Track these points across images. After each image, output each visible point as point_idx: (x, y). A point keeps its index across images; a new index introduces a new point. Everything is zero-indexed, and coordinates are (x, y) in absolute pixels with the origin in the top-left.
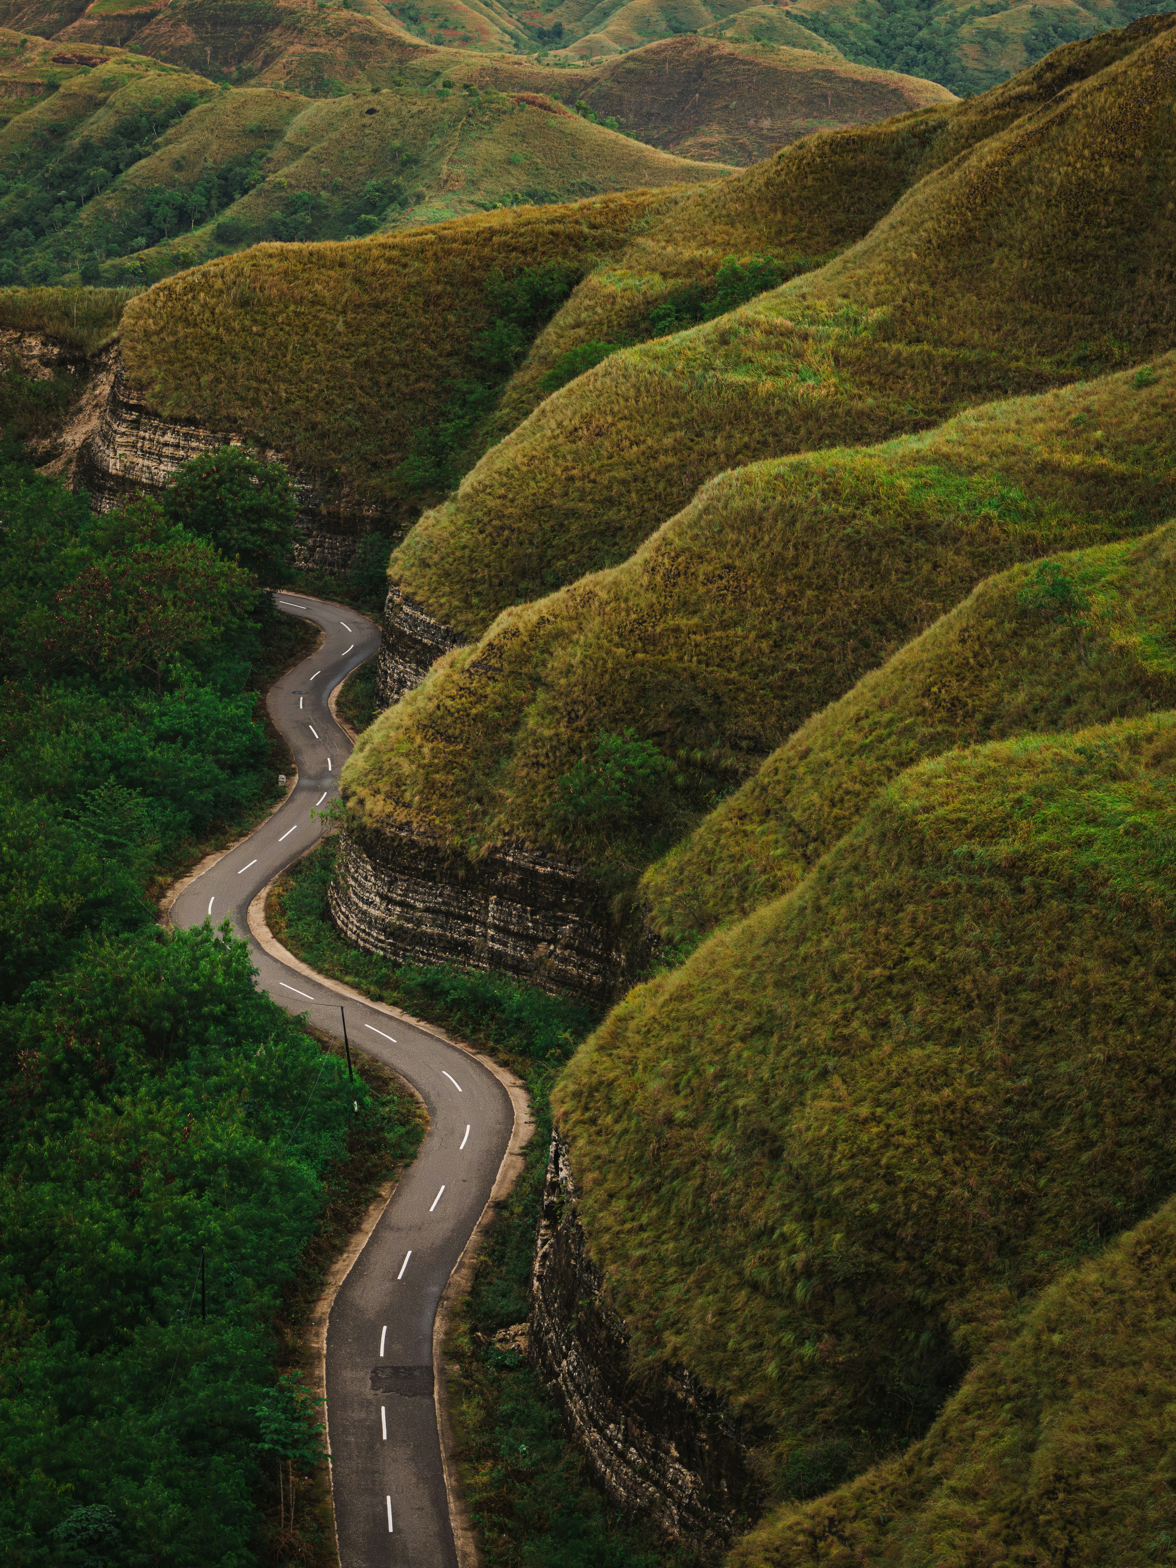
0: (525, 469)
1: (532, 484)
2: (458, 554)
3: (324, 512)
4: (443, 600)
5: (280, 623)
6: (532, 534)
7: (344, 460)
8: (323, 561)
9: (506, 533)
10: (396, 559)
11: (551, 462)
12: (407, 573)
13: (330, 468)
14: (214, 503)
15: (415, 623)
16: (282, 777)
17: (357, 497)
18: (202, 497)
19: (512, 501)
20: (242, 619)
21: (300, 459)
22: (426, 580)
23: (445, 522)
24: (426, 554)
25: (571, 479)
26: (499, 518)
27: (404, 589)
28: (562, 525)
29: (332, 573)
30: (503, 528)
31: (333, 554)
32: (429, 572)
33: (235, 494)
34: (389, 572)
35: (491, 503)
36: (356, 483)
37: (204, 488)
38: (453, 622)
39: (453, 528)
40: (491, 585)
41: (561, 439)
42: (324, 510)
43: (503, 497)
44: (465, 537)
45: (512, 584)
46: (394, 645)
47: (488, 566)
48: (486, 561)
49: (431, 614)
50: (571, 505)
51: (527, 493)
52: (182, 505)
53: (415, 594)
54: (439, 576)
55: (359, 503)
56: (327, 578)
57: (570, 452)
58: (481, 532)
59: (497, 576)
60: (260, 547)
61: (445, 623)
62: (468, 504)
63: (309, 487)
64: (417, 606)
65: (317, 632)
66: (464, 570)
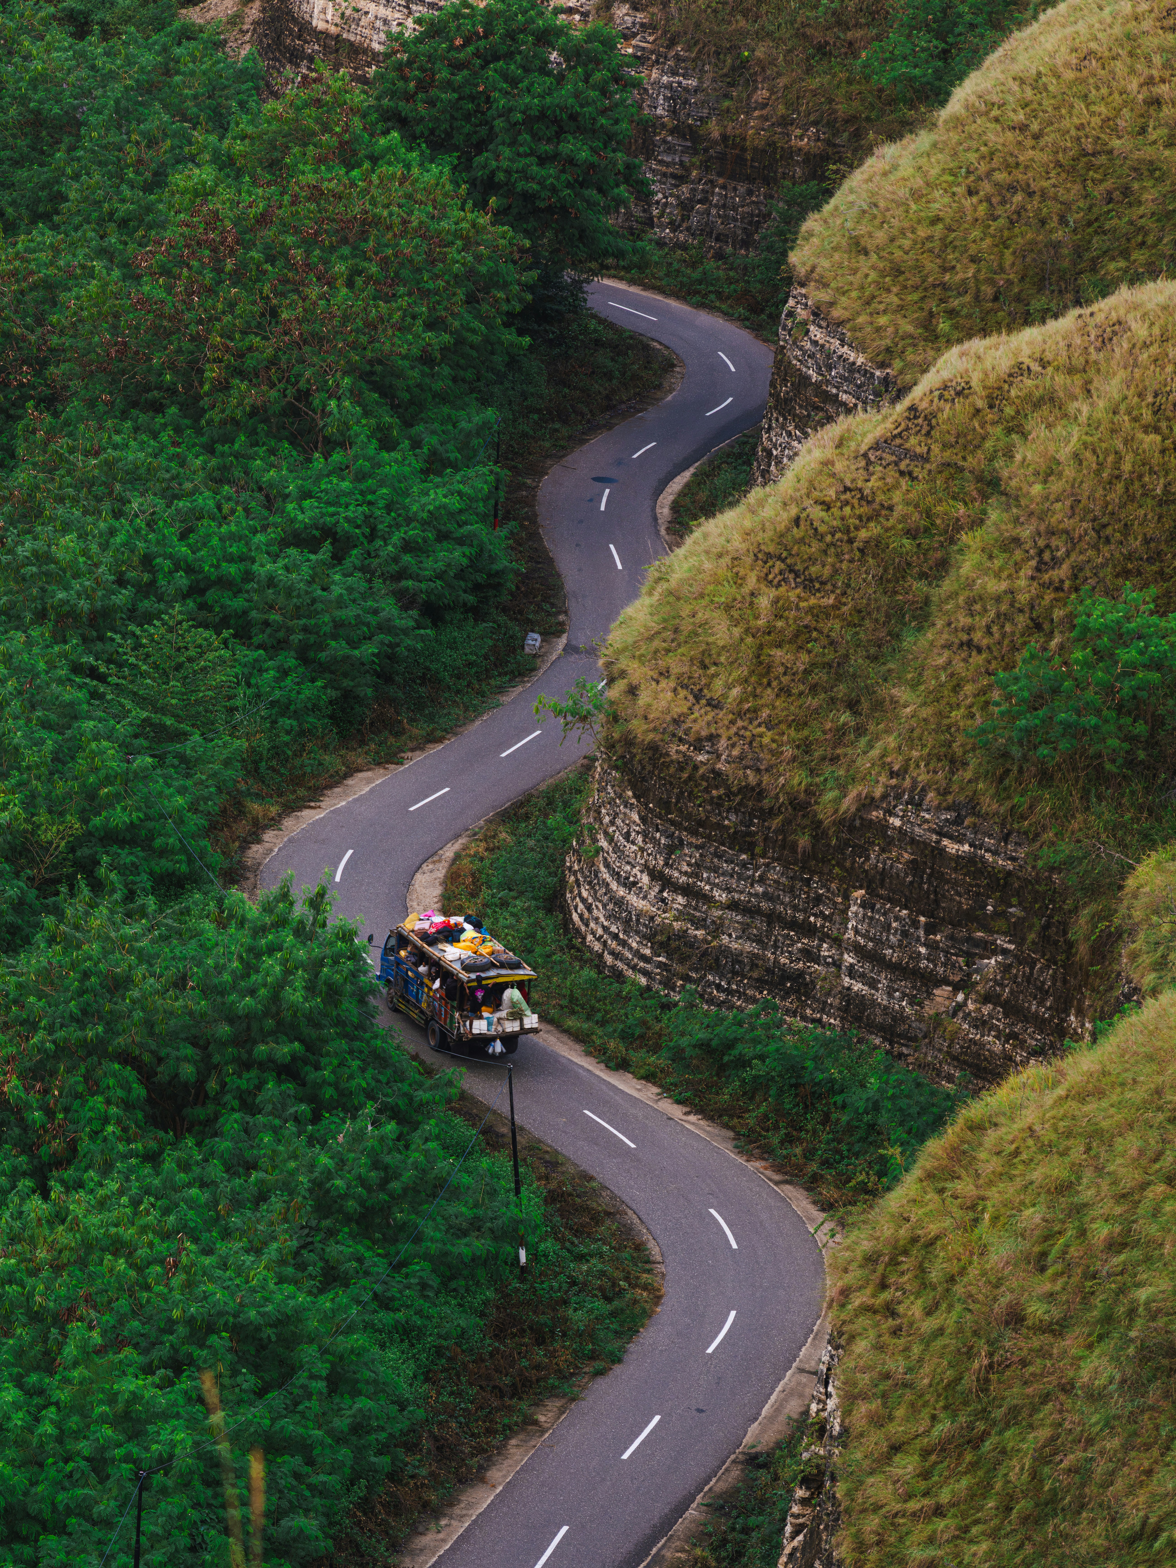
0: (1069, 75)
1: (1079, 105)
2: (922, 232)
3: (716, 134)
4: (883, 320)
5: (598, 343)
6: (1067, 205)
7: (762, 35)
8: (707, 231)
9: (1018, 198)
10: (811, 234)
11: (1119, 67)
12: (825, 263)
13: (734, 48)
14: (472, 98)
15: (828, 361)
16: (534, 640)
17: (781, 109)
18: (448, 85)
19: (1036, 137)
20: (490, 327)
21: (676, 26)
22: (857, 279)
23: (906, 169)
24: (862, 230)
25: (1156, 102)
26: (1008, 167)
27: (817, 295)
28: (1126, 191)
29: (720, 256)
30: (1012, 188)
31: (725, 219)
32: (864, 264)
33: (514, 82)
34: (794, 258)
35: (996, 137)
36: (782, 82)
37: (457, 66)
38: (897, 364)
39: (918, 182)
40: (977, 298)
41: (1146, 25)
42: (714, 129)
43: (1023, 128)
44: (940, 202)
45: (1018, 299)
46: (786, 401)
47: (974, 260)
48: (973, 249)
49: (860, 347)
50: (1148, 152)
51: (1066, 123)
52: (409, 97)
53: (832, 304)
54: (883, 274)
55: (785, 122)
56: (710, 265)
57: (1161, 49)
58: (971, 193)
59: (991, 281)
60: (554, 190)
61: (882, 365)
62: (954, 137)
63: (692, 83)
64: (834, 327)
65: (669, 366)
66: (931, 265)
